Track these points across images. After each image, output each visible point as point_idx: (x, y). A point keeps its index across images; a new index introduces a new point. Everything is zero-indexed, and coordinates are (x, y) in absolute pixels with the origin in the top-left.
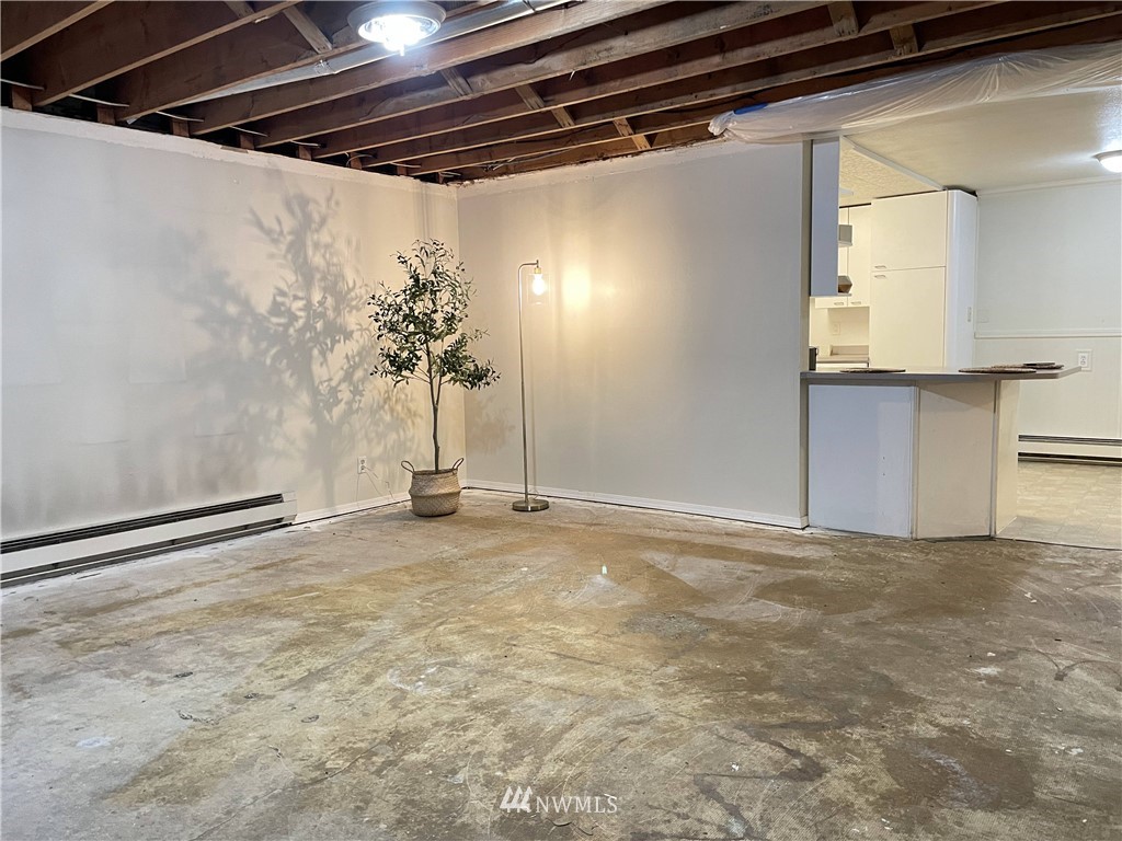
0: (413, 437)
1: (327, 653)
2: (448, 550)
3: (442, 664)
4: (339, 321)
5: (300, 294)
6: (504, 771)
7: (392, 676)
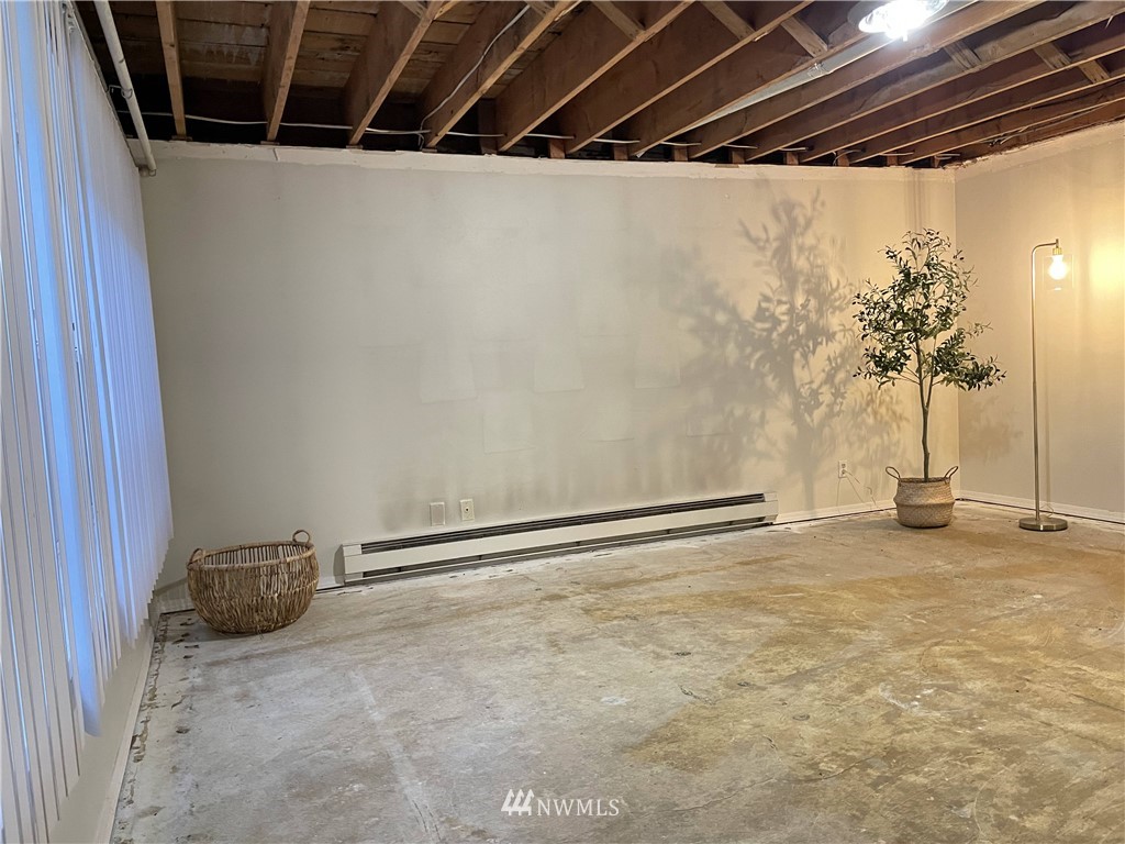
0: (898, 442)
1: (814, 655)
2: (941, 566)
3: (940, 687)
4: (821, 322)
5: (784, 299)
6: (1020, 816)
7: (883, 690)
